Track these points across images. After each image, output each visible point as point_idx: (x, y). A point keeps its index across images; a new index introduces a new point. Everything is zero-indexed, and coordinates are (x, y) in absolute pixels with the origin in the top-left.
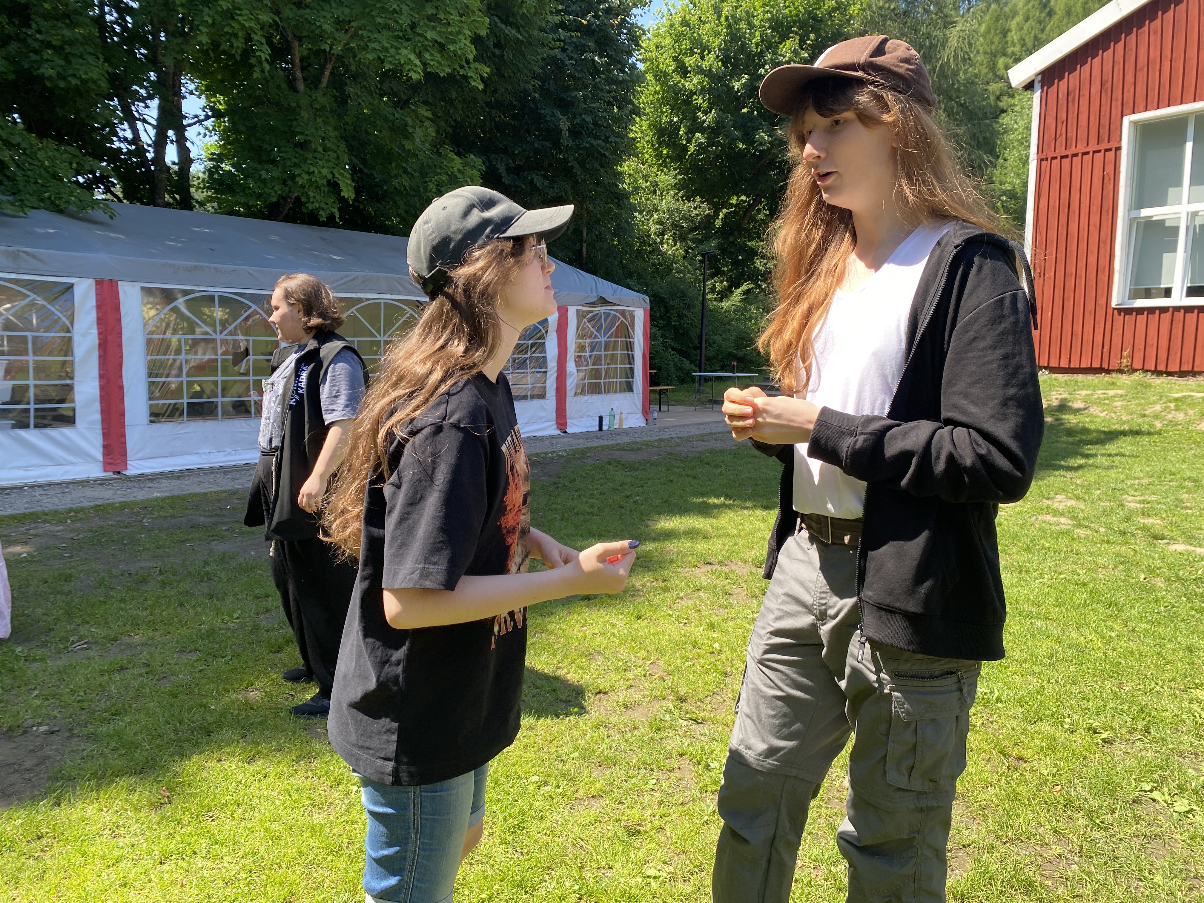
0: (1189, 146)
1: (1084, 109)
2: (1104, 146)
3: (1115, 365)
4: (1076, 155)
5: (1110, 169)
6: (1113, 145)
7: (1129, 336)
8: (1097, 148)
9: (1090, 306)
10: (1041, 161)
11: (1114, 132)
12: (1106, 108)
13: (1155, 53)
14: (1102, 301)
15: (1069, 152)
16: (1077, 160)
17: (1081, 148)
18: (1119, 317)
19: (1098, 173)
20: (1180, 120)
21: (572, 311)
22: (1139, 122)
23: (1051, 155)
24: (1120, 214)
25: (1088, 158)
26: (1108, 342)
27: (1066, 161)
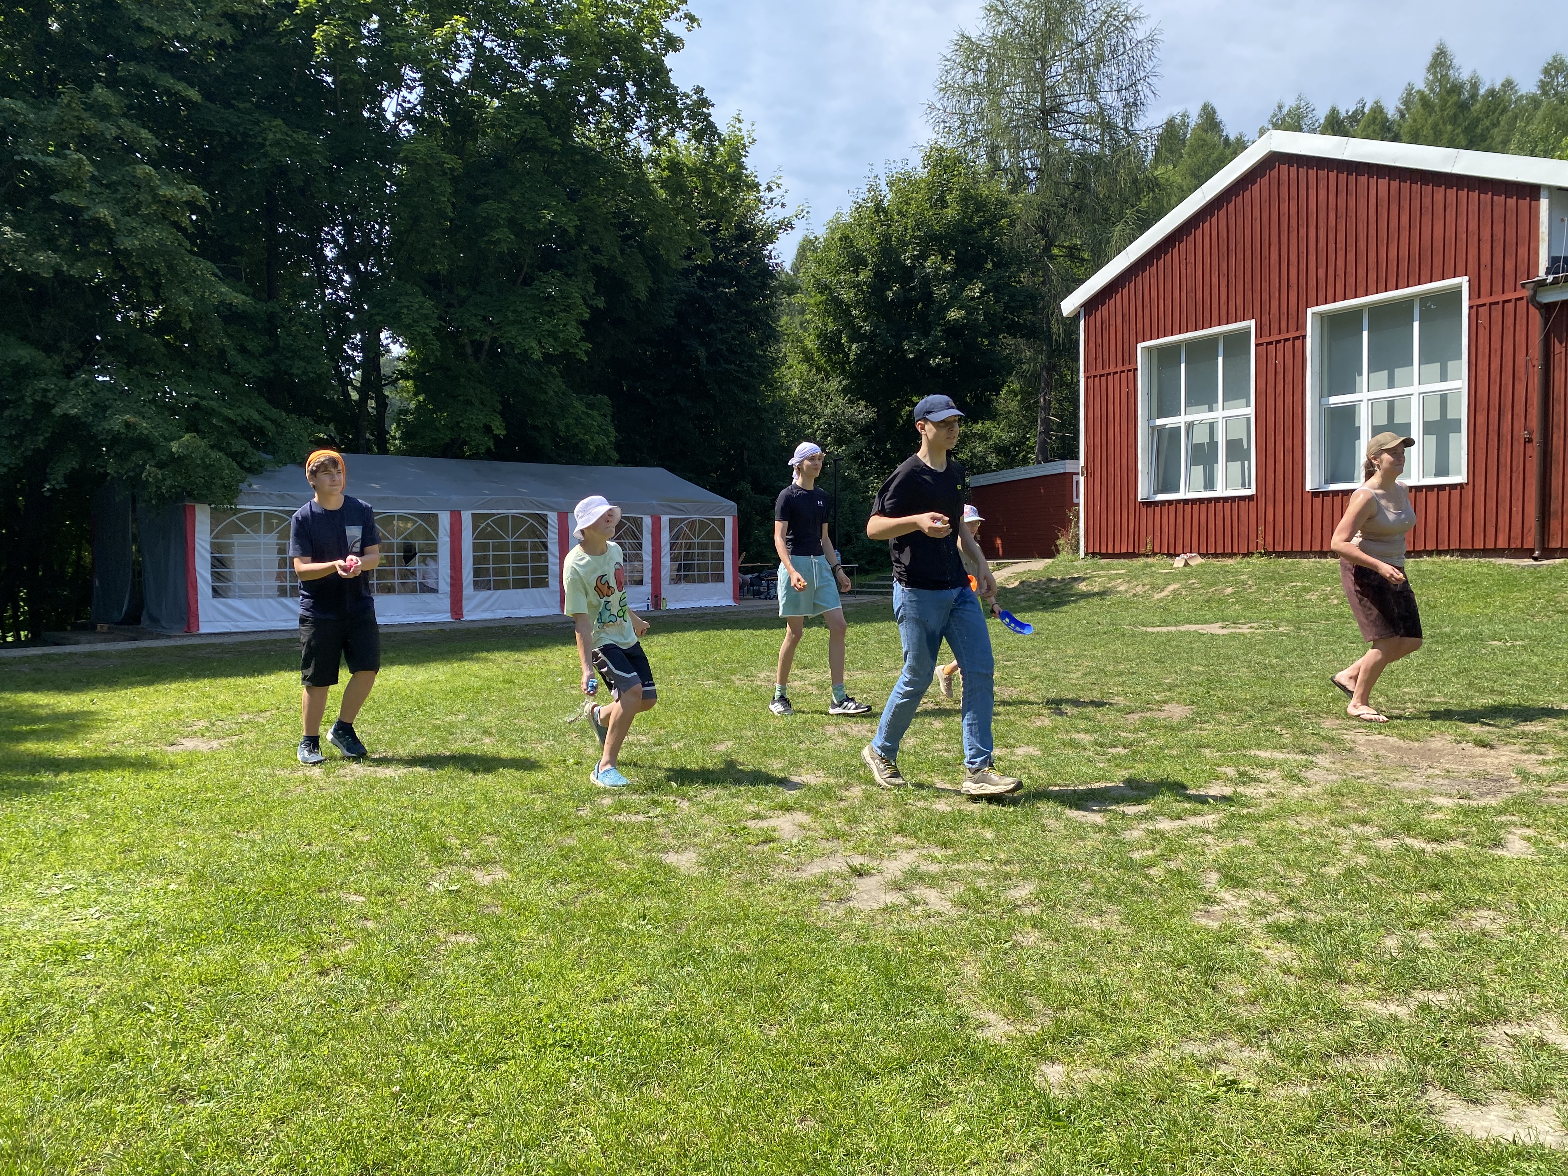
0: (1183, 366)
1: (1113, 336)
2: (1127, 367)
3: (1142, 550)
4: (1110, 374)
5: (1131, 386)
6: (1132, 367)
7: (1150, 524)
8: (1122, 369)
9: (1125, 502)
10: (1087, 378)
11: (1132, 357)
12: (1126, 336)
13: (1154, 292)
14: (1132, 497)
15: (1105, 372)
16: (1110, 377)
17: (1112, 369)
18: (1144, 510)
19: (1124, 390)
20: (1176, 346)
21: (665, 519)
22: (1149, 348)
23: (1093, 373)
24: (1140, 424)
25: (1117, 376)
26: (1137, 532)
27: (1103, 379)
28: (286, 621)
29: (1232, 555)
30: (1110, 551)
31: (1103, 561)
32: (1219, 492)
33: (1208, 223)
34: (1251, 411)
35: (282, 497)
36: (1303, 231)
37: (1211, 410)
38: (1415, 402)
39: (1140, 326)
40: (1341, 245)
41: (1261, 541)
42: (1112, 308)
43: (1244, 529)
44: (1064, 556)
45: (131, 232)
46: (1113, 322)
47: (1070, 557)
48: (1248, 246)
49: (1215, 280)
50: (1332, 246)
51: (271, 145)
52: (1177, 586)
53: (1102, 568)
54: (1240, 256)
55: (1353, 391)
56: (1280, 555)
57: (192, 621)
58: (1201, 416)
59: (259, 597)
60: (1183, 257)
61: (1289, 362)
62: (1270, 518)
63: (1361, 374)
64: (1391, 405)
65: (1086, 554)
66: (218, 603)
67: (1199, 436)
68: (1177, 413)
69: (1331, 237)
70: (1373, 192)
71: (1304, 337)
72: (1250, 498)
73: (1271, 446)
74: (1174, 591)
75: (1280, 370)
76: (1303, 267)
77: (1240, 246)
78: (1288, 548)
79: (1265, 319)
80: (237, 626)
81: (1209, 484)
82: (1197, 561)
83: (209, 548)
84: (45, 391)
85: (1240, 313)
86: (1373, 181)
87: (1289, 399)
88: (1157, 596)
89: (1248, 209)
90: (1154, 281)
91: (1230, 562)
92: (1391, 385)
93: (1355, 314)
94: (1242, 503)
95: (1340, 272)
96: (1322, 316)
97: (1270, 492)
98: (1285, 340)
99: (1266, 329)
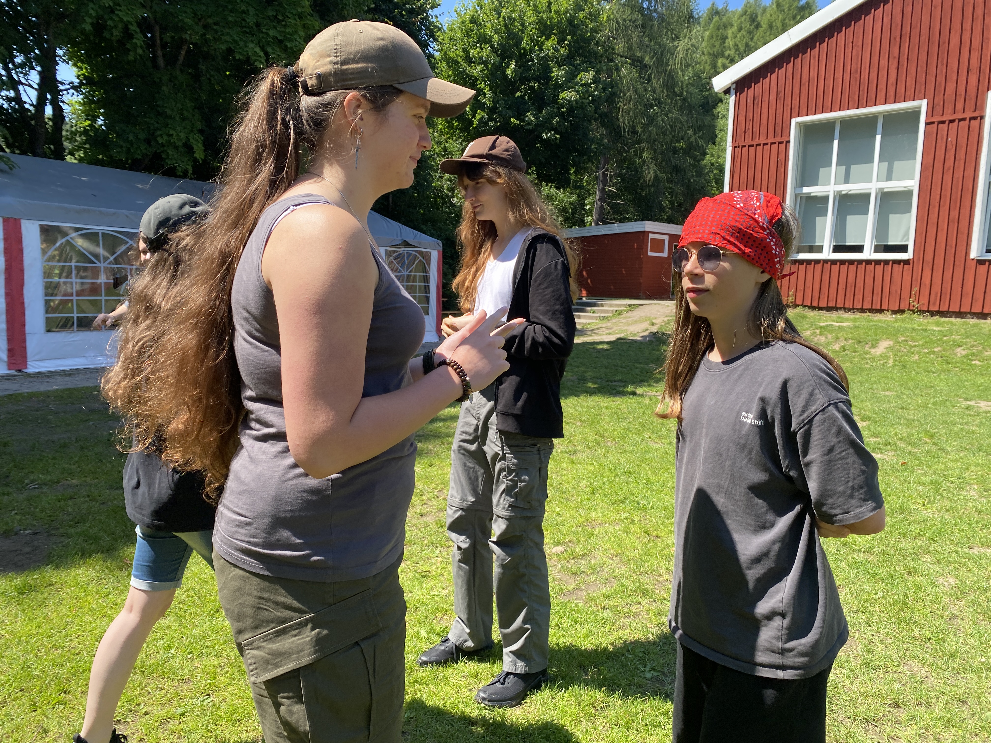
0: (836, 142)
1: (765, 111)
2: (778, 139)
4: (759, 145)
5: (782, 156)
6: (784, 139)
7: (794, 280)
8: (773, 141)
10: (735, 148)
11: (785, 129)
12: (780, 111)
13: (814, 74)
15: (754, 143)
16: (760, 149)
17: (762, 140)
19: (775, 159)
20: (831, 123)
22: (803, 123)
23: (741, 143)
24: (788, 191)
25: (767, 147)
27: (752, 150)
29: (879, 311)
32: (867, 254)
33: (881, 9)
34: (914, 183)
39: (796, 103)
41: (914, 300)
42: (766, 86)
43: (896, 287)
46: (766, 98)
48: (925, 31)
49: (884, 62)
54: (915, 40)
56: (933, 314)
58: (851, 186)
60: (850, 40)
61: (963, 141)
62: (927, 280)
68: (826, 182)
71: (981, 117)
72: (905, 261)
73: (934, 216)
75: (952, 147)
77: (916, 32)
78: (944, 308)
79: (939, 99)
85: (910, 93)
87: (959, 174)
90: (814, 62)
91: (882, 317)
94: (895, 266)
97: (929, 257)
98: (960, 120)
99: (939, 109)
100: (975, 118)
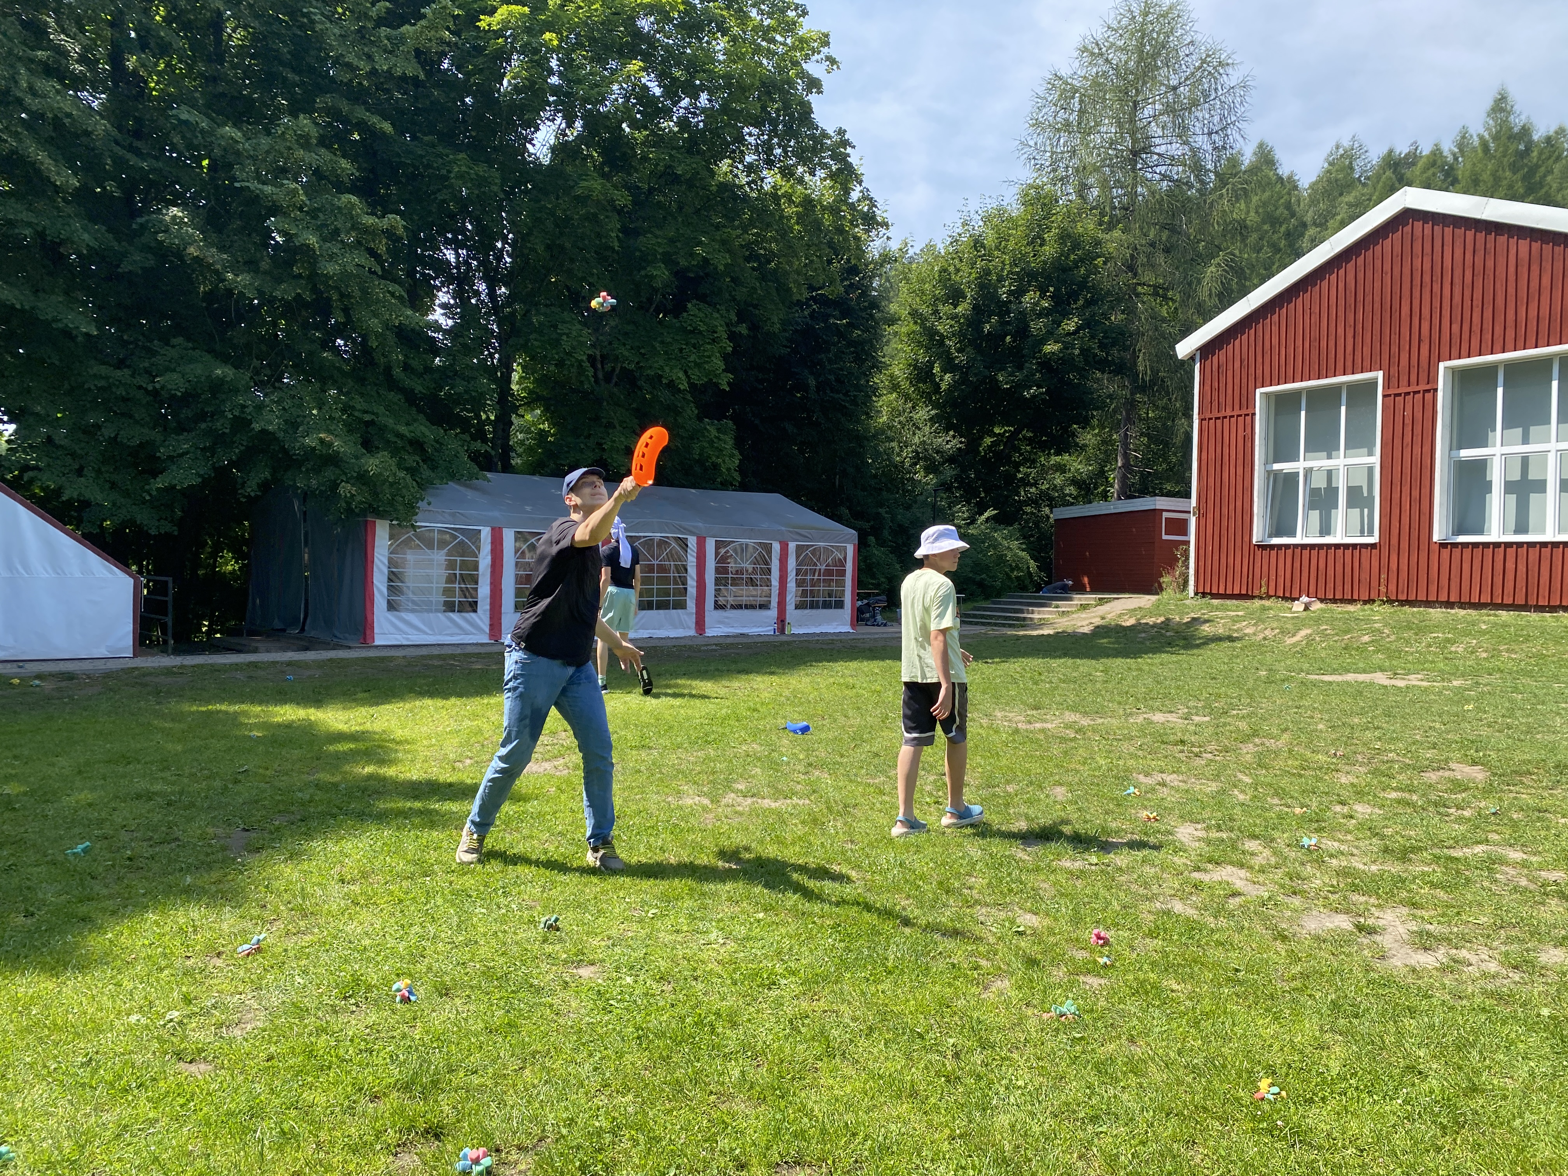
0: (1303, 413)
1: (1230, 380)
2: (1244, 412)
3: (1256, 593)
4: (1226, 418)
5: (1248, 430)
6: (1250, 411)
7: (1265, 568)
8: (1239, 413)
9: (1239, 543)
10: (1201, 420)
11: (1249, 401)
12: (1244, 381)
13: (1275, 339)
14: (1246, 539)
15: (1220, 415)
16: (1226, 421)
17: (1229, 413)
18: (1258, 553)
19: (1241, 433)
20: (1297, 393)
21: (792, 546)
22: (1267, 394)
23: (1208, 416)
24: (1256, 468)
25: (1233, 420)
26: (1251, 573)
27: (1219, 422)
28: (452, 635)
29: (1352, 601)
30: (1222, 591)
31: (1215, 602)
32: (1337, 537)
33: (1335, 275)
34: (1375, 460)
35: (453, 515)
36: (1437, 288)
37: (1329, 457)
38: (1552, 459)
39: (1259, 372)
40: (1477, 302)
41: (1383, 589)
42: (1230, 354)
43: (1365, 576)
44: (1169, 595)
45: (332, 257)
46: (1230, 366)
47: (1178, 596)
48: (1377, 299)
49: (1341, 331)
50: (1467, 303)
51: (457, 178)
52: (1309, 631)
53: (1217, 609)
54: (1368, 308)
55: (1485, 445)
56: (1403, 603)
57: (368, 632)
58: (1320, 463)
59: (429, 611)
60: (1307, 307)
61: (1418, 415)
62: (1394, 566)
63: (1494, 430)
64: (1525, 461)
65: (1196, 594)
66: (390, 616)
67: (1319, 482)
68: (1295, 458)
69: (1467, 293)
70: (1513, 252)
71: (1436, 390)
72: (1373, 546)
73: (1396, 496)
74: (1307, 636)
75: (1408, 421)
76: (1436, 321)
77: (1369, 299)
78: (1412, 597)
79: (1394, 371)
80: (408, 639)
81: (1325, 529)
82: (1317, 606)
83: (386, 562)
84: (244, 407)
85: (1367, 363)
86: (1513, 241)
87: (1417, 450)
88: (1289, 641)
89: (1378, 263)
90: (1275, 329)
91: (1351, 608)
92: (1525, 440)
93: (1490, 371)
94: (1363, 550)
95: (1476, 328)
96: (1454, 371)
97: (1394, 541)
98: (1415, 393)
99: (1394, 381)
100: (1428, 391)
